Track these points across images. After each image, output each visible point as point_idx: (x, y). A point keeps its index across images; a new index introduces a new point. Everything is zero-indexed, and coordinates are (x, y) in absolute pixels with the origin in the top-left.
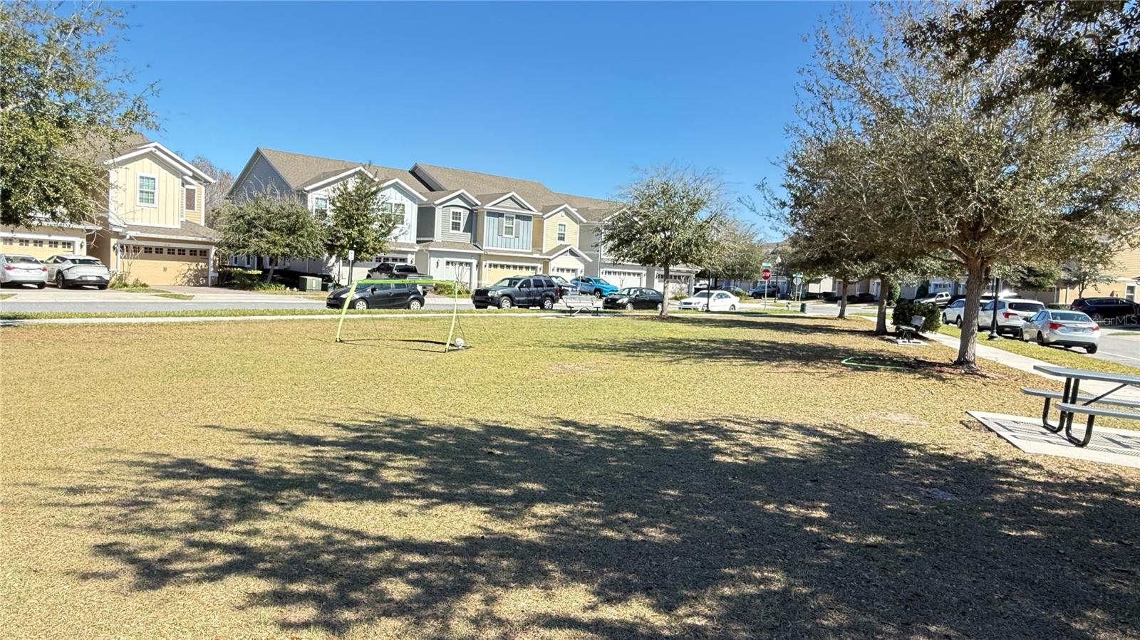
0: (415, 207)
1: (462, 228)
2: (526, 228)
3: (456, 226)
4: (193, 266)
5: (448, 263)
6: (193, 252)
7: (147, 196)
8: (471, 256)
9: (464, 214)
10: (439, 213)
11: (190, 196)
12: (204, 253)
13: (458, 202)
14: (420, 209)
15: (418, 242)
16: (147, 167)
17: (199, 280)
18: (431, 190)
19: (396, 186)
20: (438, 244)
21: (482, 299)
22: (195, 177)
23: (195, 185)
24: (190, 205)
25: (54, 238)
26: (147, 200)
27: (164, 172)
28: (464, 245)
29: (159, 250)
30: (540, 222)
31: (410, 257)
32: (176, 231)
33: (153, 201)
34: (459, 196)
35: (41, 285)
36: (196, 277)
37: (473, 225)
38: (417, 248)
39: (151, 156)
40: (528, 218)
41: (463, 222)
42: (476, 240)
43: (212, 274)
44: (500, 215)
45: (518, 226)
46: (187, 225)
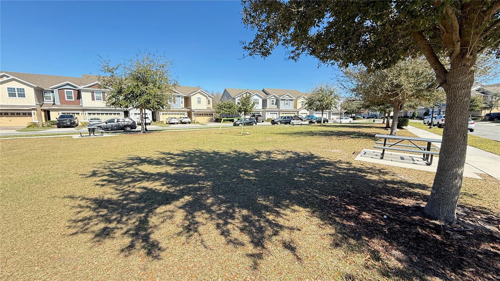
0: (262, 100)
1: (274, 104)
2: (292, 103)
3: (273, 104)
4: (210, 118)
5: (271, 113)
6: (210, 114)
7: (199, 102)
8: (277, 111)
9: (275, 100)
10: (268, 100)
11: (209, 101)
12: (212, 114)
13: (273, 97)
14: (263, 100)
15: (263, 109)
16: (199, 95)
17: (211, 121)
18: (267, 95)
19: (256, 95)
20: (268, 109)
21: (273, 122)
22: (209, 96)
23: (210, 98)
24: (209, 104)
25: (181, 113)
26: (199, 103)
27: (203, 96)
28: (275, 109)
29: (202, 114)
30: (296, 100)
31: (261, 113)
32: (206, 110)
33: (200, 103)
34: (273, 96)
35: (177, 123)
36: (211, 120)
37: (277, 103)
38: (262, 110)
39: (199, 92)
40: (292, 100)
41: (274, 103)
42: (278, 107)
43: (214, 119)
44: (285, 100)
45: (289, 103)
46: (208, 108)
